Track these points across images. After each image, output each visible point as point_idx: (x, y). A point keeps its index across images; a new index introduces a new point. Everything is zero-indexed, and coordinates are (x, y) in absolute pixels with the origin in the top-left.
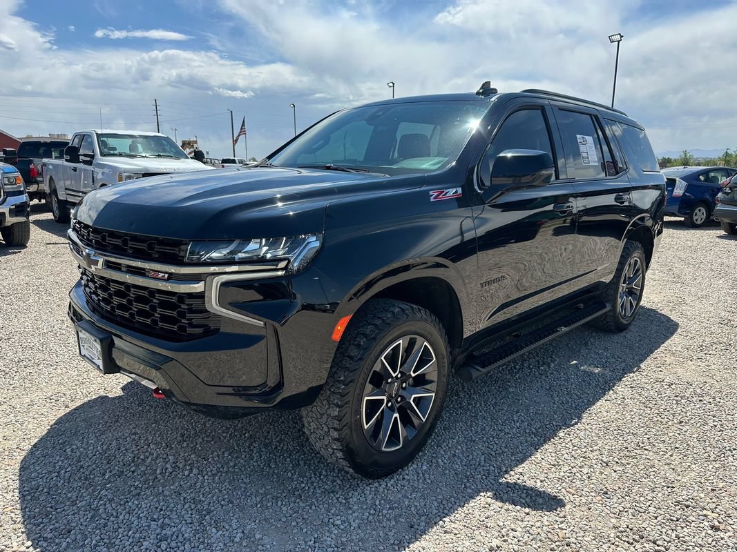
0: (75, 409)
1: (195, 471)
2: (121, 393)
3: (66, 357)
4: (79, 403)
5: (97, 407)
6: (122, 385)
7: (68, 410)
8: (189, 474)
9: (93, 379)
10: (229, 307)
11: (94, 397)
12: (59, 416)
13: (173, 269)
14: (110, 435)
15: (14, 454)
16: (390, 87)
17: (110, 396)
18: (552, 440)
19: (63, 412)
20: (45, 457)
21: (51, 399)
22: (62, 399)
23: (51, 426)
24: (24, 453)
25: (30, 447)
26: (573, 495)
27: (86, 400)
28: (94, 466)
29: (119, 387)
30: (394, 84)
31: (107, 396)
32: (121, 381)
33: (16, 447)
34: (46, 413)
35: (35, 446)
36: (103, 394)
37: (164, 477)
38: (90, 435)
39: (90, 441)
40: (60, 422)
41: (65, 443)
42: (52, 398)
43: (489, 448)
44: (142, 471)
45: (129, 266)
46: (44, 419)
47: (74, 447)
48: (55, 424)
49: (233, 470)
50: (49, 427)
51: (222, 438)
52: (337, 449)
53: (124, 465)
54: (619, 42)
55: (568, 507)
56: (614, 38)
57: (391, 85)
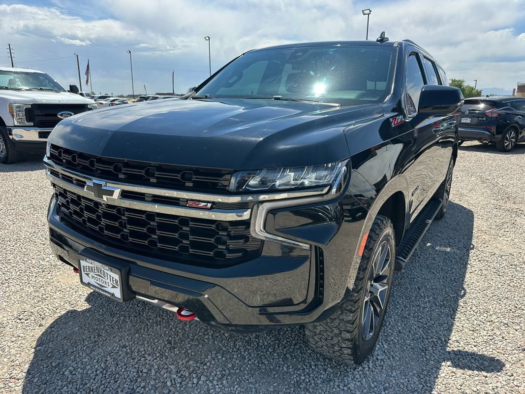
0: (52, 326)
1: (203, 378)
2: (86, 306)
3: (13, 273)
4: (50, 321)
5: (71, 323)
6: (84, 298)
7: (43, 329)
8: (198, 382)
9: (52, 294)
10: (275, 232)
11: (63, 313)
12: (38, 336)
13: (219, 199)
14: (101, 350)
15: (10, 384)
16: (207, 40)
17: (79, 310)
18: (458, 309)
19: (39, 332)
20: (46, 383)
21: (20, 319)
22: (32, 318)
23: (35, 348)
24: (21, 382)
25: (24, 374)
26: (504, 354)
27: (57, 316)
28: (102, 387)
29: (82, 300)
30: (209, 38)
31: (75, 310)
32: (80, 293)
33: (9, 376)
34: (22, 335)
35: (28, 372)
36: (69, 308)
37: (176, 388)
38: (81, 354)
39: (84, 360)
40: (41, 342)
41: (58, 365)
42: (21, 317)
43: (420, 322)
44: (152, 386)
45: (154, 196)
46: (23, 342)
47: (71, 368)
48: (37, 346)
49: (234, 372)
50: (33, 350)
51: (206, 340)
52: (346, 347)
53: (131, 381)
54: (369, 14)
55: (508, 366)
56: (365, 12)
57: (207, 38)
